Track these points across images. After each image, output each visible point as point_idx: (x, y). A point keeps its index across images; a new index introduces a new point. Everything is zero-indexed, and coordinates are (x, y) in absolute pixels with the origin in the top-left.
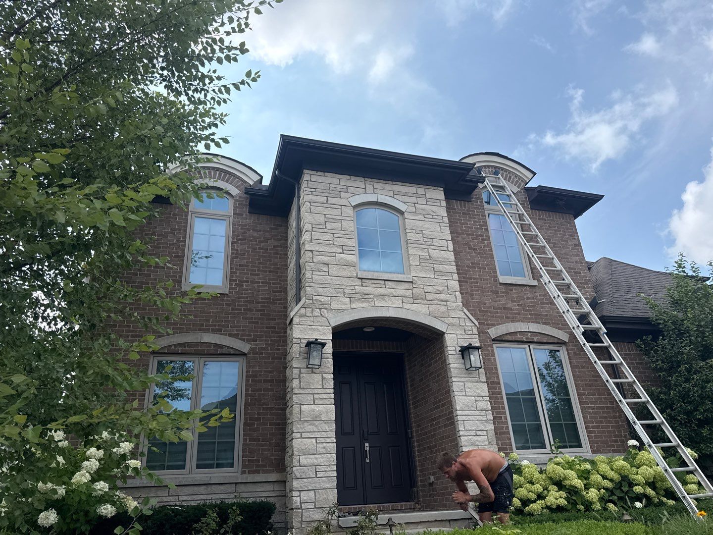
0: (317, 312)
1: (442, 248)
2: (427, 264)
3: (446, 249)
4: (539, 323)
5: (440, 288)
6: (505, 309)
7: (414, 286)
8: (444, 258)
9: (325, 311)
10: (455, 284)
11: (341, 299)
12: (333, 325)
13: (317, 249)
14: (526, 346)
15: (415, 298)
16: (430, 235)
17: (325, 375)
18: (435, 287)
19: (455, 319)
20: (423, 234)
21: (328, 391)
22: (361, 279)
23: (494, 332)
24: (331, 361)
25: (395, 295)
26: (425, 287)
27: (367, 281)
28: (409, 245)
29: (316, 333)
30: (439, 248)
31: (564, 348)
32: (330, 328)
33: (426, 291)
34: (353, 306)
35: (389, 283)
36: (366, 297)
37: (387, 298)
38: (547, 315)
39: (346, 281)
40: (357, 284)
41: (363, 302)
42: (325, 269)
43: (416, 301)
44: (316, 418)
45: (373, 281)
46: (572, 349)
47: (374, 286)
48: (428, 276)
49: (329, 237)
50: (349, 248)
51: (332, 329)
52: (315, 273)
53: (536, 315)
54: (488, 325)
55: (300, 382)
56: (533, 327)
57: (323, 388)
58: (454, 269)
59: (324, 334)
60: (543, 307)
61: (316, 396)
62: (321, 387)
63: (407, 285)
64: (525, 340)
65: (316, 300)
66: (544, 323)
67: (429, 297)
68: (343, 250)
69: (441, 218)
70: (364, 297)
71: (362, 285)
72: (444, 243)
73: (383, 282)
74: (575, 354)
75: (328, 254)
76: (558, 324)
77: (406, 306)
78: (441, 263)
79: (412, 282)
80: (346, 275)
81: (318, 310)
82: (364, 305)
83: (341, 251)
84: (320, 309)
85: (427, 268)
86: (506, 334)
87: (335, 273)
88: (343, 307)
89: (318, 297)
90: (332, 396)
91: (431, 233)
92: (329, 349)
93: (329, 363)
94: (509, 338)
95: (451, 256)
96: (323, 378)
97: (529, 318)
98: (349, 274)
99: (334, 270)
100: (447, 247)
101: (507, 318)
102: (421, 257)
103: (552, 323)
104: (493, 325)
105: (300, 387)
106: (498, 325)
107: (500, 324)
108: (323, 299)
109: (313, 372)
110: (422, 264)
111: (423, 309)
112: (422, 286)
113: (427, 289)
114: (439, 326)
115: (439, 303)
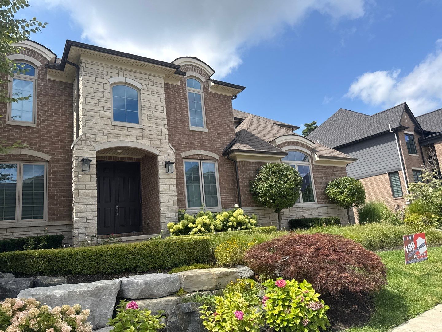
0: (88, 143)
3: (162, 111)
4: (206, 150)
5: (158, 133)
6: (191, 143)
7: (144, 131)
8: (161, 116)
9: (93, 143)
10: (165, 131)
11: (102, 136)
12: (97, 150)
13: (89, 108)
14: (199, 162)
15: (143, 137)
17: (92, 175)
18: (155, 132)
19: (164, 149)
20: (150, 102)
21: (93, 183)
22: (114, 126)
23: (183, 155)
24: (95, 168)
25: (133, 135)
26: (150, 131)
27: (117, 127)
28: (142, 108)
29: (88, 154)
30: (159, 111)
31: (217, 162)
32: (95, 152)
33: (150, 133)
34: (109, 140)
35: (130, 129)
36: (116, 136)
37: (128, 137)
38: (211, 147)
39: (105, 127)
40: (111, 128)
41: (114, 138)
42: (93, 119)
43: (144, 139)
44: (86, 196)
45: (120, 127)
46: (220, 163)
47: (121, 130)
48: (152, 126)
49: (96, 101)
50: (107, 108)
51: (97, 152)
52: (87, 121)
53: (205, 146)
54: (181, 151)
55: (78, 178)
56: (203, 152)
57: (91, 181)
58: (165, 122)
59: (92, 154)
60: (209, 143)
61: (87, 185)
62: (90, 181)
63: (139, 130)
64: (198, 158)
65: (88, 136)
66: (208, 151)
67: (151, 137)
68: (104, 109)
69: (161, 94)
70: (115, 136)
71: (114, 130)
72: (162, 108)
73: (126, 128)
74: (221, 165)
75: (95, 111)
76: (215, 151)
77: (138, 141)
78: (159, 119)
79: (142, 129)
80: (105, 124)
81: (89, 142)
82: (116, 140)
83: (103, 110)
84: (90, 142)
85: (151, 121)
86: (190, 156)
87: (99, 122)
88: (103, 141)
89: (88, 135)
90: (96, 185)
91: (155, 102)
92: (94, 162)
93: (94, 170)
94: (191, 157)
95: (165, 116)
96: (91, 177)
97: (202, 148)
98: (107, 123)
99: (98, 120)
100: (163, 111)
101: (191, 147)
102: (149, 115)
103: (213, 151)
104: (184, 151)
105: (78, 181)
106: (186, 151)
107: (187, 151)
108: (91, 136)
109: (85, 174)
110: (149, 119)
111: (148, 143)
112: (148, 131)
113: (151, 133)
114: (155, 151)
115: (156, 140)
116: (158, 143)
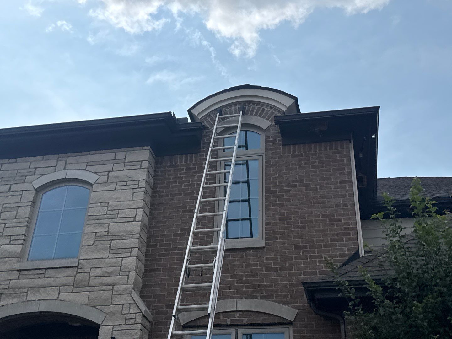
1: (127, 220)
2: (102, 242)
3: (132, 219)
4: (256, 298)
5: (111, 270)
7: (79, 271)
8: (128, 231)
10: (131, 263)
15: (76, 286)
16: (116, 206)
18: (105, 269)
20: (108, 206)
22: (20, 271)
25: (53, 284)
26: (92, 270)
27: (26, 273)
28: (88, 223)
30: (124, 220)
33: (92, 275)
35: (50, 271)
36: (19, 291)
37: (42, 290)
39: (3, 276)
40: (13, 277)
41: (14, 297)
43: (75, 290)
45: (32, 272)
46: (301, 332)
47: (32, 277)
48: (101, 257)
50: (17, 237)
58: (135, 243)
63: (69, 272)
66: (263, 298)
67: (93, 282)
69: (137, 182)
70: (16, 292)
71: (18, 278)
72: (133, 213)
73: (43, 271)
77: (62, 297)
78: (121, 237)
79: (77, 267)
80: (4, 269)
82: (15, 301)
83: (8, 242)
85: (102, 247)
91: (119, 203)
95: (136, 227)
98: (9, 267)
100: (135, 217)
102: (98, 234)
103: (277, 296)
110: (97, 243)
111: (81, 297)
112: (88, 270)
113: (94, 273)
114: (94, 317)
115: (104, 288)
116: (107, 294)
